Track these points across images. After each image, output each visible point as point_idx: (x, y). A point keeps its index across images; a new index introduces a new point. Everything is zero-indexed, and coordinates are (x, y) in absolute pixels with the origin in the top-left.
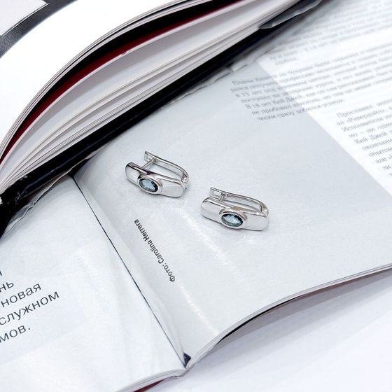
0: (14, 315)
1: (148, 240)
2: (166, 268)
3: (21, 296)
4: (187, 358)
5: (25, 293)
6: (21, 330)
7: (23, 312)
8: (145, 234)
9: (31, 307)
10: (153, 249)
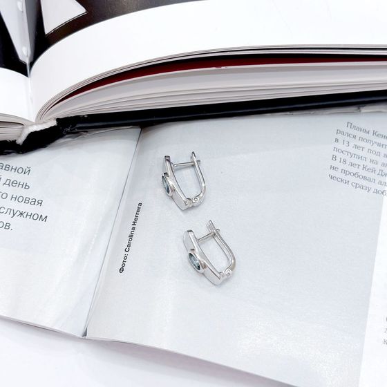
0: (12, 212)
1: (134, 226)
2: (126, 258)
3: (26, 200)
4: (85, 334)
5: (30, 201)
6: (7, 226)
7: (18, 213)
8: (136, 219)
9: (25, 215)
10: (131, 237)
